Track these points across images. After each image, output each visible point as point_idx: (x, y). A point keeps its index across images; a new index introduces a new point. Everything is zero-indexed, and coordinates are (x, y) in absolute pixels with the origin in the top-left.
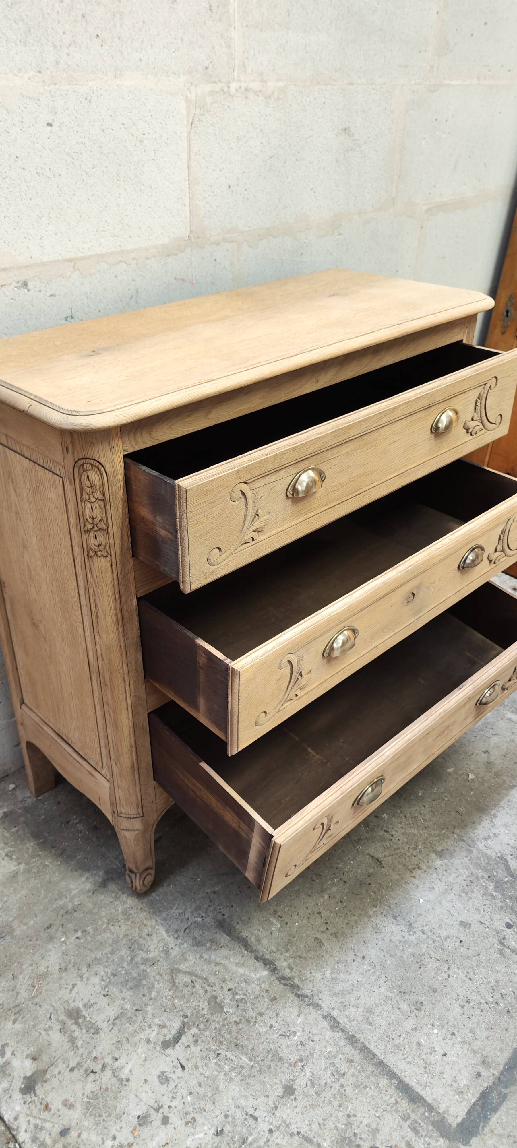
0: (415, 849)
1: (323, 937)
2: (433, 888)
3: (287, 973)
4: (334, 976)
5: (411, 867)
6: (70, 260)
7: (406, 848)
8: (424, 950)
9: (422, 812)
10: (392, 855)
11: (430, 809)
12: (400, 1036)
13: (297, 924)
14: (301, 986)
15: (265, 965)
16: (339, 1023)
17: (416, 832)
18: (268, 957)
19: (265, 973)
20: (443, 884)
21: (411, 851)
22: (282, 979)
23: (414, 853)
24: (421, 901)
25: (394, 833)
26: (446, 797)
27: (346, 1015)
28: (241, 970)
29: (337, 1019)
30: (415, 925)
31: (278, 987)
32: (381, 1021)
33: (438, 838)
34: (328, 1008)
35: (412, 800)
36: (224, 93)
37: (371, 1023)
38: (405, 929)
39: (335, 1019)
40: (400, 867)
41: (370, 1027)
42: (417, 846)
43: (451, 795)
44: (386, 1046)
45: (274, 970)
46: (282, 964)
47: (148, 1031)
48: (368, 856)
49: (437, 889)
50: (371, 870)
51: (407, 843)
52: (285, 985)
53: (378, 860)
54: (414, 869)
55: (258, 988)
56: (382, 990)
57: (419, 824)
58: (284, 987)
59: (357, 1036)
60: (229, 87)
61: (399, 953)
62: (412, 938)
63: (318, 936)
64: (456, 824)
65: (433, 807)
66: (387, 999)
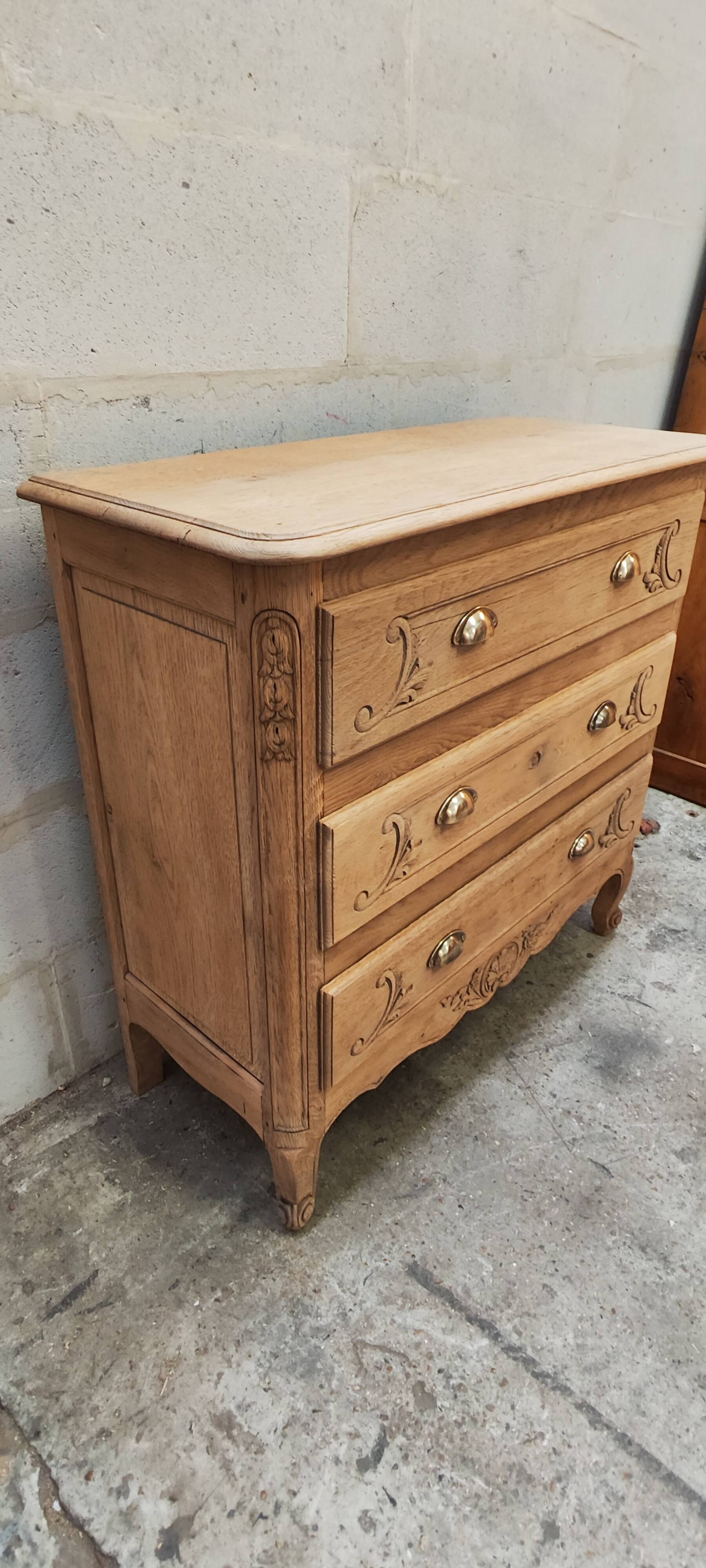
0: (648, 1149)
1: (555, 1283)
2: (683, 1204)
3: (514, 1339)
4: (579, 1341)
5: (648, 1175)
6: (203, 375)
7: (636, 1148)
8: (691, 1295)
9: (646, 1099)
10: (619, 1160)
11: (655, 1094)
12: (688, 1430)
13: (515, 1265)
14: (537, 1359)
15: (483, 1328)
16: (600, 1415)
17: (644, 1126)
18: (484, 1316)
19: (485, 1342)
20: (695, 1198)
21: (644, 1153)
22: (509, 1349)
23: (649, 1155)
24: (672, 1223)
25: (616, 1128)
26: (671, 1076)
27: (608, 1403)
28: (451, 1340)
29: (597, 1408)
30: (671, 1259)
31: (507, 1364)
32: (657, 1409)
33: (673, 1133)
34: (581, 1392)
35: (630, 1082)
36: (394, 181)
37: (644, 1413)
38: (660, 1265)
39: (593, 1409)
40: (634, 1175)
41: (644, 1419)
42: (650, 1145)
43: (677, 1074)
44: (672, 1448)
45: (496, 1337)
46: (505, 1327)
47: (334, 1444)
48: (590, 1163)
49: (688, 1206)
50: (598, 1182)
51: (636, 1142)
52: (515, 1359)
53: (603, 1167)
54: (652, 1177)
55: (479, 1365)
56: (649, 1360)
57: (646, 1115)
58: (515, 1363)
59: (629, 1434)
60: (399, 174)
61: (658, 1302)
62: (671, 1278)
63: (546, 1281)
64: (692, 1113)
65: (657, 1091)
66: (657, 1374)
